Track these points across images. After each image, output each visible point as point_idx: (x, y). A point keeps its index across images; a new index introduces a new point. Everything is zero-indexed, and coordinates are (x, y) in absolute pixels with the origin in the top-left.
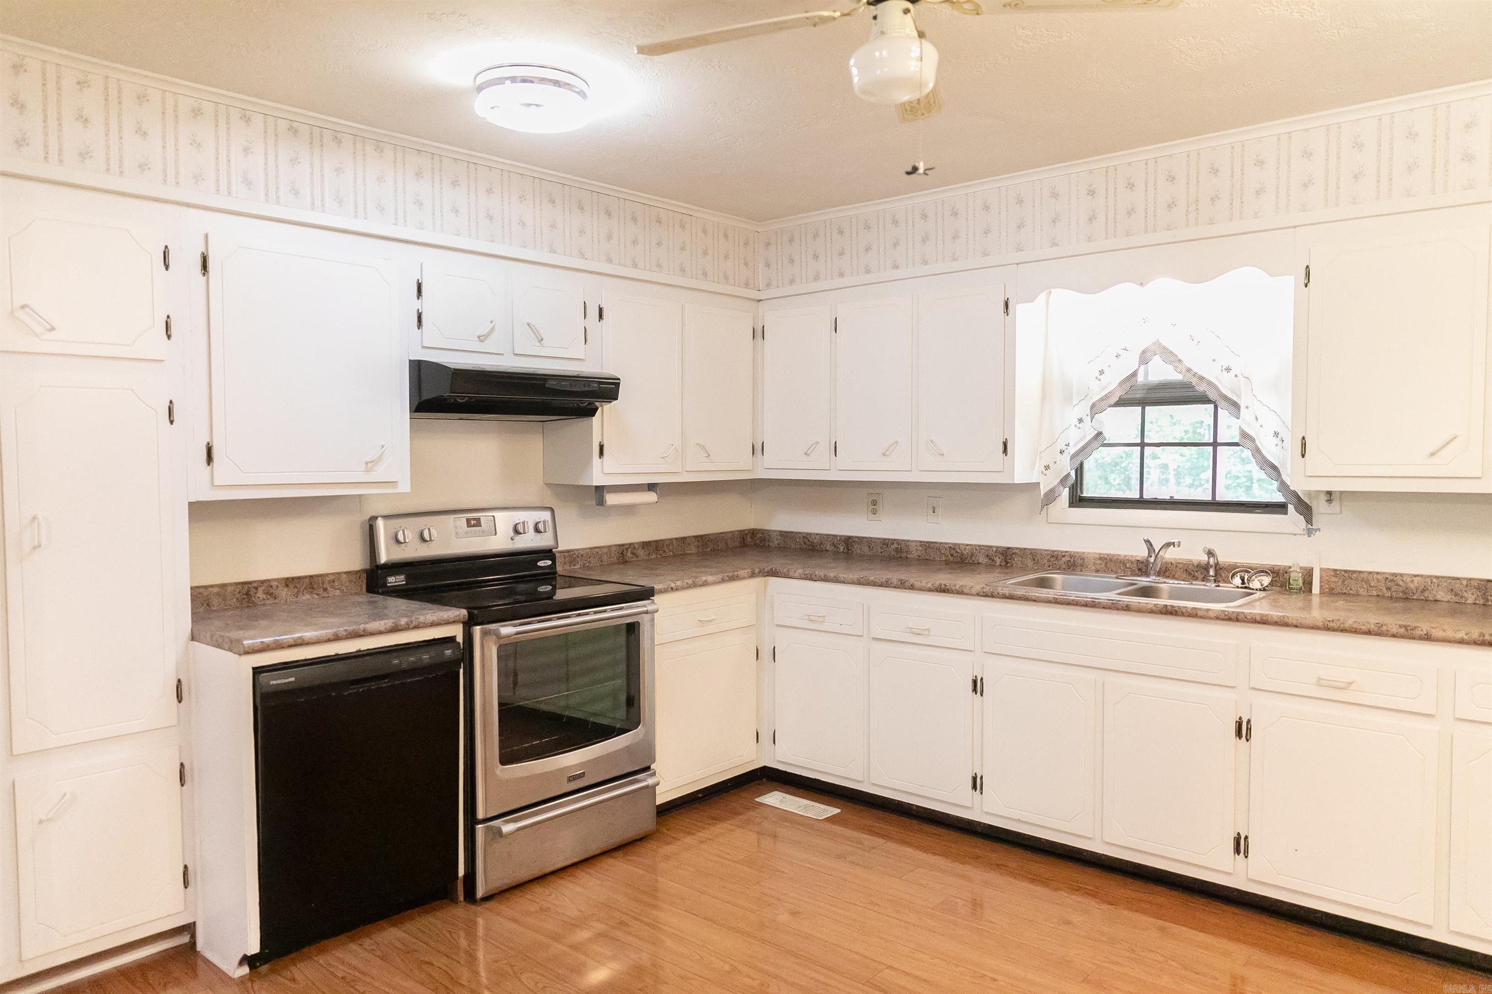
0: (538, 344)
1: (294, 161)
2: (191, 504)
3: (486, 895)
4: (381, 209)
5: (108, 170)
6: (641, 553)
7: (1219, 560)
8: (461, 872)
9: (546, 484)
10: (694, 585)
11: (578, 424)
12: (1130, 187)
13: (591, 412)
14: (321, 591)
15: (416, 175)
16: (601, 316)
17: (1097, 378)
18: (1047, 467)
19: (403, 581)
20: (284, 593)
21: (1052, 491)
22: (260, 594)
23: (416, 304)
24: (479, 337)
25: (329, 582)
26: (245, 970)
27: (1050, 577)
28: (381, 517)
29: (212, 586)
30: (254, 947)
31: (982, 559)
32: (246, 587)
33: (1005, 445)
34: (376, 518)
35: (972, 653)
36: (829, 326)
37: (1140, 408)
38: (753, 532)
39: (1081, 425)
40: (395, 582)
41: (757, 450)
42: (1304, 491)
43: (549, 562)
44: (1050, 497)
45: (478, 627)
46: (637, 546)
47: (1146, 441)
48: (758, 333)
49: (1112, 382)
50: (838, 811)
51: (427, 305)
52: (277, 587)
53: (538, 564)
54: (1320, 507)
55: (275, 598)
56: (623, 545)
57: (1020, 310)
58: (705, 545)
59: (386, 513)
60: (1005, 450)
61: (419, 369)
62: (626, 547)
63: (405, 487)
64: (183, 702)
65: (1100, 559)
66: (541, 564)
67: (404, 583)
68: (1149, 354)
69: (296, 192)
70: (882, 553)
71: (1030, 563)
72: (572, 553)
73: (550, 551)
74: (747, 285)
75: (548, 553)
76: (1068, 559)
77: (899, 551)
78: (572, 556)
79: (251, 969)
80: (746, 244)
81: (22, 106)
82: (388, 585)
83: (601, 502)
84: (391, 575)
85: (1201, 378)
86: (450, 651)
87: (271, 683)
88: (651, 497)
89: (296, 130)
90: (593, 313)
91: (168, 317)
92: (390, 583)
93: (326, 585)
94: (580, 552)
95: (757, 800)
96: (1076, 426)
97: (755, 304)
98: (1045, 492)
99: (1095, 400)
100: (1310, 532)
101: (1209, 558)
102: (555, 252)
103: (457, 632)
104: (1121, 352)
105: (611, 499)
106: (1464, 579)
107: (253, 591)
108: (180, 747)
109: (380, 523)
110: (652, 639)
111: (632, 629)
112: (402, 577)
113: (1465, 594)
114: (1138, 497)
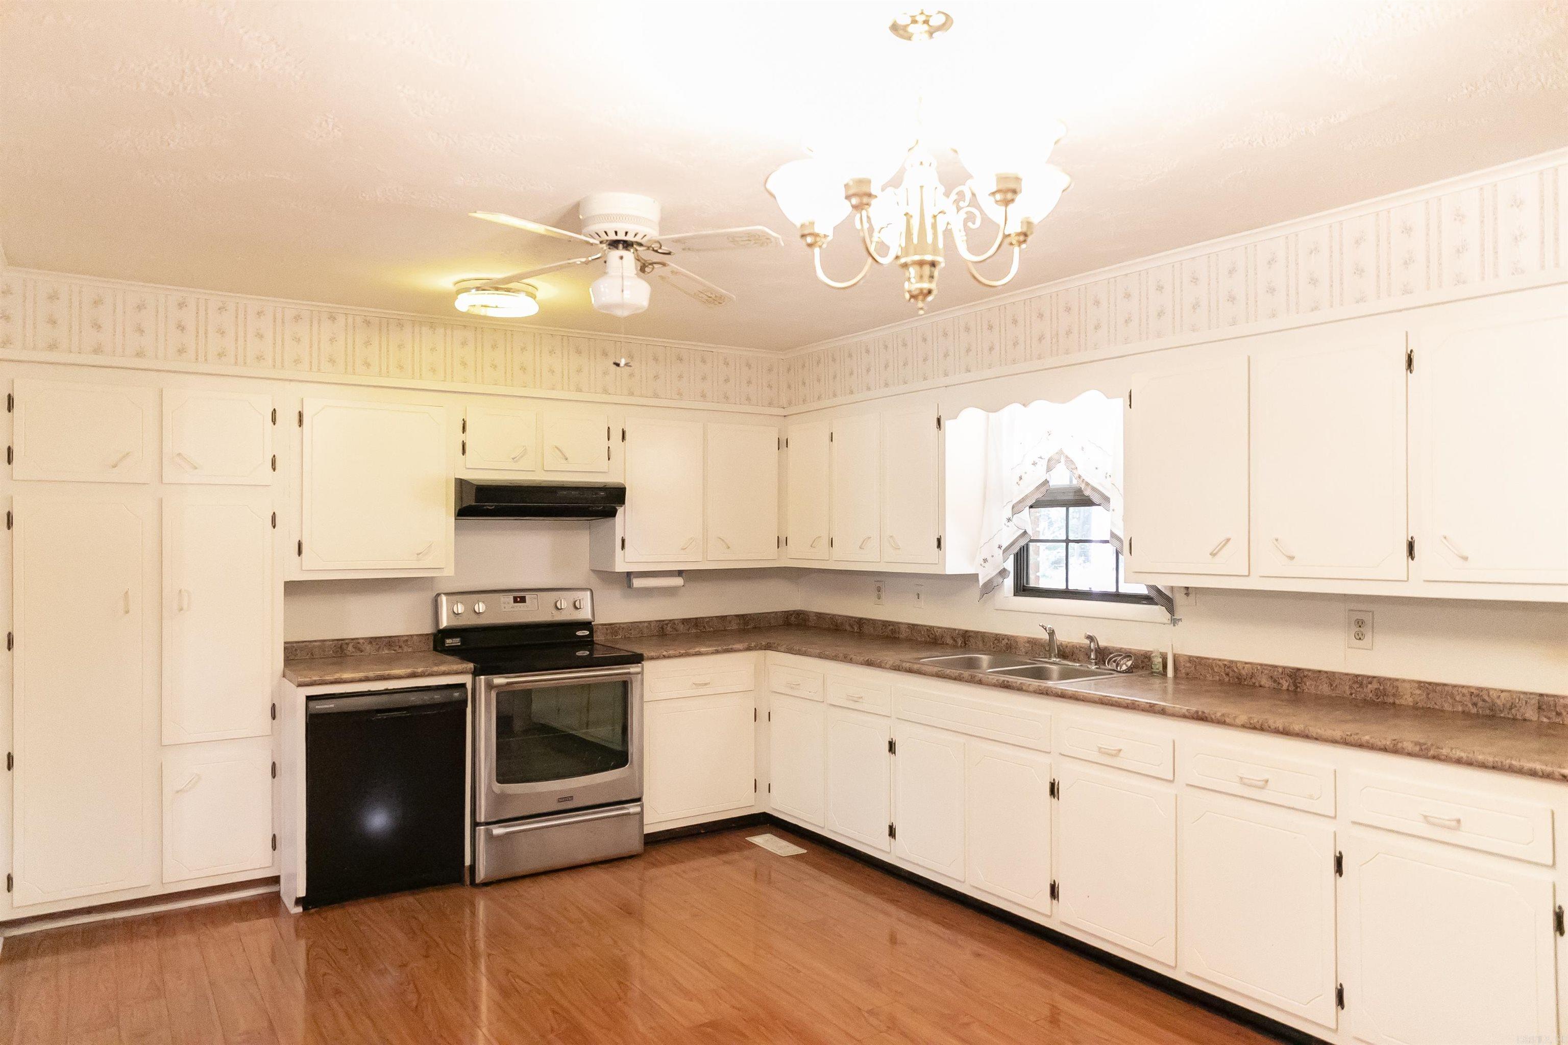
0: (566, 462)
1: (368, 343)
2: (286, 583)
3: (486, 881)
4: (433, 370)
5: (236, 363)
6: (681, 628)
7: (1100, 644)
8: (468, 862)
9: (594, 571)
10: (687, 655)
11: (604, 523)
12: (1014, 322)
13: (612, 514)
14: (397, 648)
15: (462, 344)
16: (623, 438)
17: (1017, 483)
18: (985, 560)
19: (459, 643)
20: (368, 648)
21: (990, 581)
22: (350, 648)
23: (462, 437)
24: (513, 459)
25: (404, 642)
26: (299, 909)
27: (977, 657)
28: (444, 594)
29: (315, 641)
30: (302, 893)
31: (949, 641)
32: (340, 642)
33: (939, 541)
34: (438, 595)
35: (890, 718)
36: (828, 438)
37: (1065, 508)
38: (798, 614)
39: (1008, 524)
40: (452, 643)
41: (782, 542)
42: (1165, 587)
43: (587, 633)
44: (990, 588)
45: (482, 677)
46: (676, 622)
47: (1070, 538)
48: (782, 444)
49: (1029, 486)
50: (806, 851)
51: (469, 438)
52: (364, 643)
53: (577, 633)
54: (1179, 600)
55: (362, 651)
56: (663, 621)
57: (947, 424)
58: (746, 624)
59: (445, 592)
60: (939, 546)
61: (461, 484)
62: (666, 622)
63: (450, 571)
64: (276, 719)
65: (1029, 642)
66: (579, 633)
67: (459, 644)
68: (1054, 462)
69: (368, 365)
70: (882, 633)
71: (980, 644)
72: (613, 626)
73: (590, 623)
74: (770, 404)
75: (587, 625)
76: (1007, 641)
77: (893, 631)
78: (613, 628)
79: (304, 910)
80: (770, 370)
81: (183, 328)
82: (447, 645)
83: (630, 586)
84: (449, 638)
85: (1087, 484)
86: (458, 694)
87: (317, 707)
88: (679, 581)
89: (369, 322)
90: (616, 435)
91: (274, 456)
92: (447, 644)
93: (402, 644)
94: (622, 625)
95: (749, 839)
96: (1005, 524)
97: (783, 418)
98: (983, 583)
99: (1015, 502)
100: (1174, 622)
101: (1090, 643)
102: (581, 391)
103: (467, 679)
104: (1037, 460)
105: (637, 583)
106: (1280, 667)
107: (345, 646)
108: (272, 751)
109: (444, 598)
110: (642, 696)
111: (625, 686)
112: (458, 640)
113: (1281, 681)
114: (1065, 588)
